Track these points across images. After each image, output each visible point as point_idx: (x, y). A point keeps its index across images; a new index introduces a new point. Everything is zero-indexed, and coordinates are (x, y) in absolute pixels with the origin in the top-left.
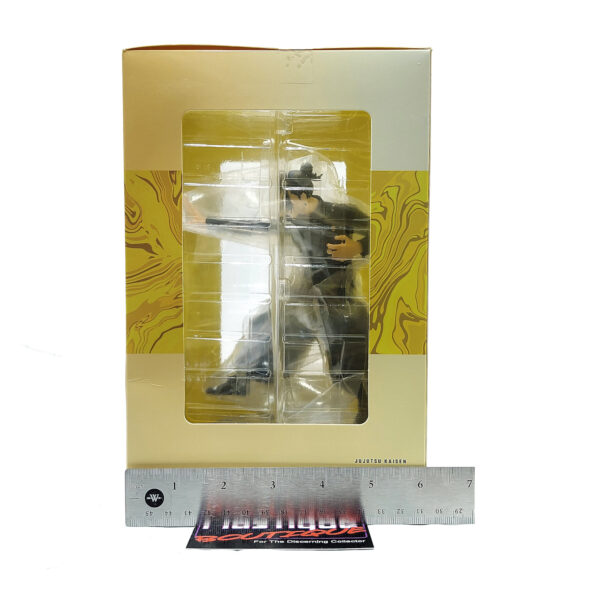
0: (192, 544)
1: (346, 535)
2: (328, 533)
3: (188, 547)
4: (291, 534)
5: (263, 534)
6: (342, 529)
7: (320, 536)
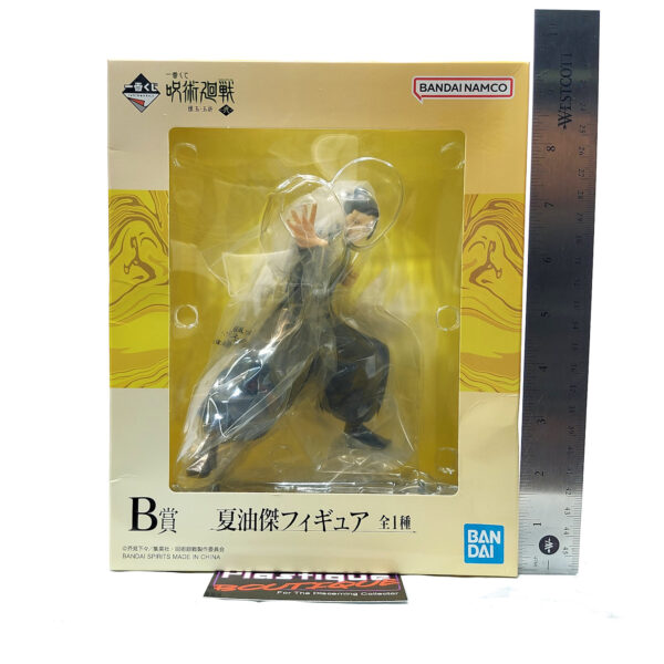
0: (210, 592)
1: (378, 587)
2: (358, 585)
3: (207, 595)
4: (317, 585)
5: (286, 585)
6: (374, 581)
7: (349, 588)
